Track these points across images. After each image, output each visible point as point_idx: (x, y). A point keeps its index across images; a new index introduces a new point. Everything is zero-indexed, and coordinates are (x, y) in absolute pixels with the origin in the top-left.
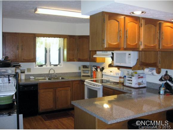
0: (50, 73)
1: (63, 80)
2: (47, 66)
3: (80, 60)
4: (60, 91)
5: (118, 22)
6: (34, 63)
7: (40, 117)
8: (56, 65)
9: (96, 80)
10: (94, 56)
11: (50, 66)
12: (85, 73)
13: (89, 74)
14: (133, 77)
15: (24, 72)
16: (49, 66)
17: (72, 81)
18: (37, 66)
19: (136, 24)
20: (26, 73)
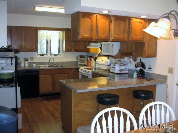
0: (50, 61)
1: (61, 68)
2: (47, 55)
3: (76, 51)
4: (58, 77)
5: (91, 19)
6: (37, 52)
7: (40, 98)
8: (56, 55)
9: (90, 68)
10: (88, 47)
11: (51, 55)
12: (82, 62)
13: (85, 63)
14: (116, 65)
15: (27, 60)
16: (49, 56)
17: (68, 68)
18: (39, 56)
19: (107, 20)
20: (29, 61)
